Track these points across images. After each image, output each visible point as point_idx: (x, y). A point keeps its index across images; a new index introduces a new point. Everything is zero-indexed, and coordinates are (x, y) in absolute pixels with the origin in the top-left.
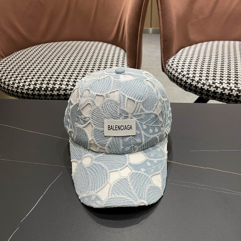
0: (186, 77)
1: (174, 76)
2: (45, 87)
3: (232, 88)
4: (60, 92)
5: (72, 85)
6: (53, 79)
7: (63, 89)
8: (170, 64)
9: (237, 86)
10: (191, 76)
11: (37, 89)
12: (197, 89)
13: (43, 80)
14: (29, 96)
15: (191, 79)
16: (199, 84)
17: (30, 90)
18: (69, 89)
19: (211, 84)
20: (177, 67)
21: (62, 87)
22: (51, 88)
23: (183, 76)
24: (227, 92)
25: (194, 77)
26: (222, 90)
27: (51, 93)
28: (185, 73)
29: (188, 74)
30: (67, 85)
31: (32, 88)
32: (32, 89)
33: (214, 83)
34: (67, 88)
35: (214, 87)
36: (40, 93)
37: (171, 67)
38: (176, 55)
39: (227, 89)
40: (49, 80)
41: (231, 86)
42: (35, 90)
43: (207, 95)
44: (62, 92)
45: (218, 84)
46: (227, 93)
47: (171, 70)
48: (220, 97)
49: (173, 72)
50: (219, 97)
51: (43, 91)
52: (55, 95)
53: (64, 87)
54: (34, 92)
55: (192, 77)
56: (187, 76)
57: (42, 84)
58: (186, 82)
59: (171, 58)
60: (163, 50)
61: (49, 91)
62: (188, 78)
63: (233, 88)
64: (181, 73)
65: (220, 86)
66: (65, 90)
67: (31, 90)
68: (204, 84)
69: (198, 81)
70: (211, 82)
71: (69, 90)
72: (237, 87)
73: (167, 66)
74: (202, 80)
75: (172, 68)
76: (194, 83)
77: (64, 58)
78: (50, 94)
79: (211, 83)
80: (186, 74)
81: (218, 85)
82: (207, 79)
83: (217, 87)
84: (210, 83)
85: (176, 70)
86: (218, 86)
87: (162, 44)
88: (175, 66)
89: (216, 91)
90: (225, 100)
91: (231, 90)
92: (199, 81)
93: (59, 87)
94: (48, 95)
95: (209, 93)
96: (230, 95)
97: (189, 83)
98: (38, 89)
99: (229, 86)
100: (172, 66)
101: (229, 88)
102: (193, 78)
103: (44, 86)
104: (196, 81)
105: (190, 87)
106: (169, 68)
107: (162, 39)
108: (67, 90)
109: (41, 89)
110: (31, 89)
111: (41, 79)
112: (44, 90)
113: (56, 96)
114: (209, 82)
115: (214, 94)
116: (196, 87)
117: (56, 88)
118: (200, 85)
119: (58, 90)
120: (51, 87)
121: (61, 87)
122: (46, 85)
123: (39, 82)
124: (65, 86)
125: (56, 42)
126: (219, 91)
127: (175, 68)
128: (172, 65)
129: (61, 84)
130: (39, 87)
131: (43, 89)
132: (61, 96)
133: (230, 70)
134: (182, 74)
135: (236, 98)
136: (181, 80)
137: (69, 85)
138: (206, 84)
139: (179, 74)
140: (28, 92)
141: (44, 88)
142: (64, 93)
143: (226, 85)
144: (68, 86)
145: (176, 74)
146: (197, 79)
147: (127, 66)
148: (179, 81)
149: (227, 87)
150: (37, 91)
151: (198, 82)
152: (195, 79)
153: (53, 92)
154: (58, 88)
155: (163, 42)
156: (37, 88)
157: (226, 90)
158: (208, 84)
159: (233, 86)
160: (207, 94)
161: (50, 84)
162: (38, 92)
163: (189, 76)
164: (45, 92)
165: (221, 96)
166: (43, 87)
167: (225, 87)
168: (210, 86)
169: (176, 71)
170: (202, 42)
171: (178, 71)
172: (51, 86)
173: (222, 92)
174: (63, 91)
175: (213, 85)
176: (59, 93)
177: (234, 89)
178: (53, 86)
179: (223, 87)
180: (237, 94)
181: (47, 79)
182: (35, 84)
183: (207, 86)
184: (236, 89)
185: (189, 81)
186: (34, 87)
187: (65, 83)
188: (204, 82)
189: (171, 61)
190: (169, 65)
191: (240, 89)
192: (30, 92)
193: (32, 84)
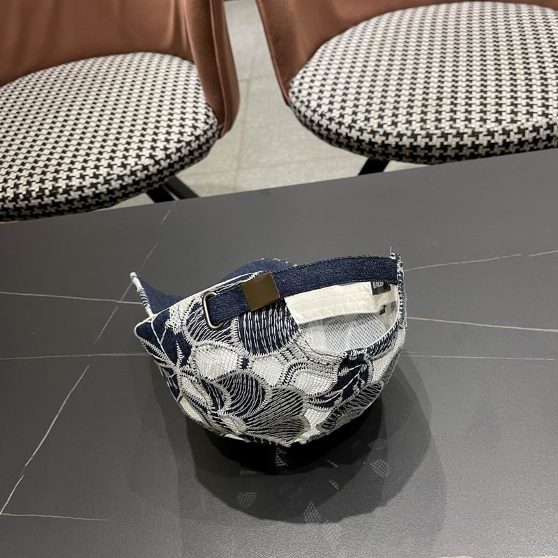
0: (328, 117)
1: (305, 117)
2: (37, 190)
3: (416, 132)
4: (69, 195)
5: (92, 175)
6: (52, 169)
7: (75, 188)
8: (296, 90)
9: (424, 127)
10: (336, 114)
11: (21, 196)
12: (350, 141)
13: (31, 175)
14: (8, 212)
15: (337, 121)
16: (353, 130)
17: (7, 201)
18: (89, 185)
19: (375, 130)
20: (308, 97)
21: (73, 183)
22: (50, 191)
23: (322, 115)
24: (406, 141)
25: (342, 116)
26: (398, 140)
27: (53, 201)
28: (325, 108)
29: (330, 110)
30: (82, 177)
31: (12, 196)
32: (12, 198)
33: (380, 126)
34: (84, 183)
35: (381, 135)
36: (30, 205)
37: (297, 98)
38: (307, 66)
39: (405, 135)
40: (44, 173)
41: (413, 127)
42: (19, 198)
43: (371, 152)
44: (75, 195)
45: (389, 126)
46: (408, 145)
47: (298, 104)
48: (397, 153)
49: (303, 109)
50: (394, 153)
51: (35, 199)
52: (61, 202)
53: (75, 182)
54: (17, 203)
55: (338, 118)
56: (328, 115)
57: (29, 183)
58: (328, 130)
59: (297, 73)
60: (278, 61)
61: (48, 197)
62: (331, 119)
63: (418, 131)
64: (318, 109)
65: (392, 131)
66: (80, 188)
67: (10, 201)
68: (361, 130)
69: (349, 125)
70: (374, 123)
71: (89, 188)
72: (426, 129)
73: (290, 95)
74: (358, 122)
75: (300, 99)
76: (344, 130)
77: (69, 110)
78: (50, 202)
79: (376, 126)
80: (326, 110)
81: (389, 130)
82: (367, 119)
83: (386, 135)
84: (372, 126)
85: (307, 103)
86: (388, 132)
87: (272, 48)
88: (304, 93)
89: (386, 142)
90: (407, 158)
91: (414, 136)
92: (353, 124)
93: (67, 185)
94: (47, 205)
95: (374, 147)
96: (413, 148)
97: (334, 130)
98: (24, 195)
99: (410, 128)
100: (300, 95)
101: (409, 133)
102: (341, 119)
103: (35, 187)
104: (347, 125)
105: (337, 140)
106: (294, 100)
107: (270, 37)
108: (85, 189)
109: (31, 196)
110: (10, 199)
111: (25, 173)
112: (37, 196)
113: (64, 204)
114: (371, 124)
115: (383, 149)
116: (348, 138)
117: (60, 187)
118: (354, 134)
119: (66, 192)
120: (50, 188)
121: (70, 184)
122: (38, 185)
123: (23, 181)
124: (78, 180)
125: (47, 67)
126: (392, 141)
127: (305, 100)
128: (300, 91)
129: (69, 178)
130: (25, 193)
131: (34, 194)
132: (75, 203)
133: (414, 90)
134: (320, 113)
135: (426, 151)
136: (319, 125)
137: (87, 178)
138: (366, 130)
139: (314, 111)
140: (5, 206)
141: (37, 193)
142: (80, 195)
143: (404, 126)
144: (84, 179)
145: (309, 113)
146: (347, 120)
147: (206, 108)
148: (316, 128)
149: (405, 132)
150: (22, 200)
151: (350, 127)
152: (344, 121)
153: (56, 198)
154: (64, 187)
155: (274, 43)
156: (21, 193)
157: (405, 138)
158: (369, 130)
159: (416, 126)
160: (370, 149)
161: (47, 182)
162: (26, 202)
163: (332, 115)
164: (39, 200)
165: (397, 150)
166: (33, 191)
167: (402, 132)
168: (373, 132)
169: (308, 107)
170: (368, 18)
171: (311, 105)
172: (48, 185)
173: (397, 143)
174: (75, 191)
175: (379, 130)
176: (70, 198)
177: (420, 135)
178: (53, 186)
179: (399, 133)
180: (426, 143)
181: (38, 171)
182: (16, 186)
183: (369, 133)
184: (423, 133)
185: (334, 127)
186: (15, 193)
187: (76, 173)
188: (362, 125)
189: (296, 83)
190: (293, 93)
191: (431, 132)
192: (11, 205)
193: (8, 187)
